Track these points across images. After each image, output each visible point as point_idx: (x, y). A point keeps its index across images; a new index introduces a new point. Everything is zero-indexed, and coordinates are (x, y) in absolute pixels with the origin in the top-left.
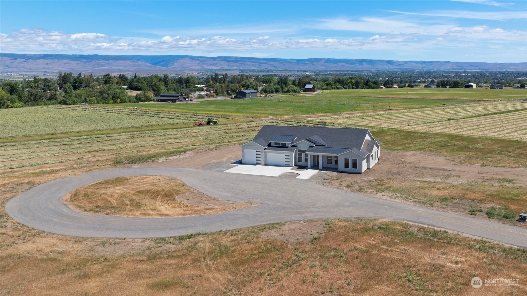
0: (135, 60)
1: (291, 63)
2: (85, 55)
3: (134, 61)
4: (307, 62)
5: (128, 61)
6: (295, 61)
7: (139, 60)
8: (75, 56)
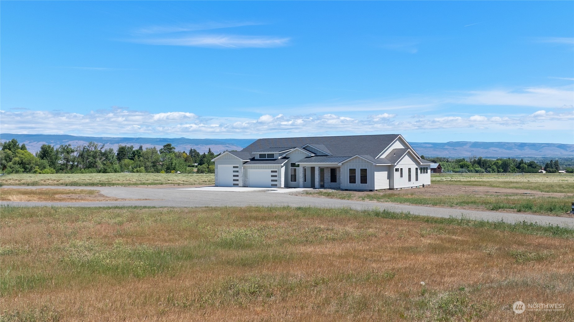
0: (229, 144)
1: (426, 147)
2: (170, 139)
3: (227, 145)
4: (446, 147)
5: (221, 146)
6: (431, 145)
7: (233, 144)
8: (158, 140)
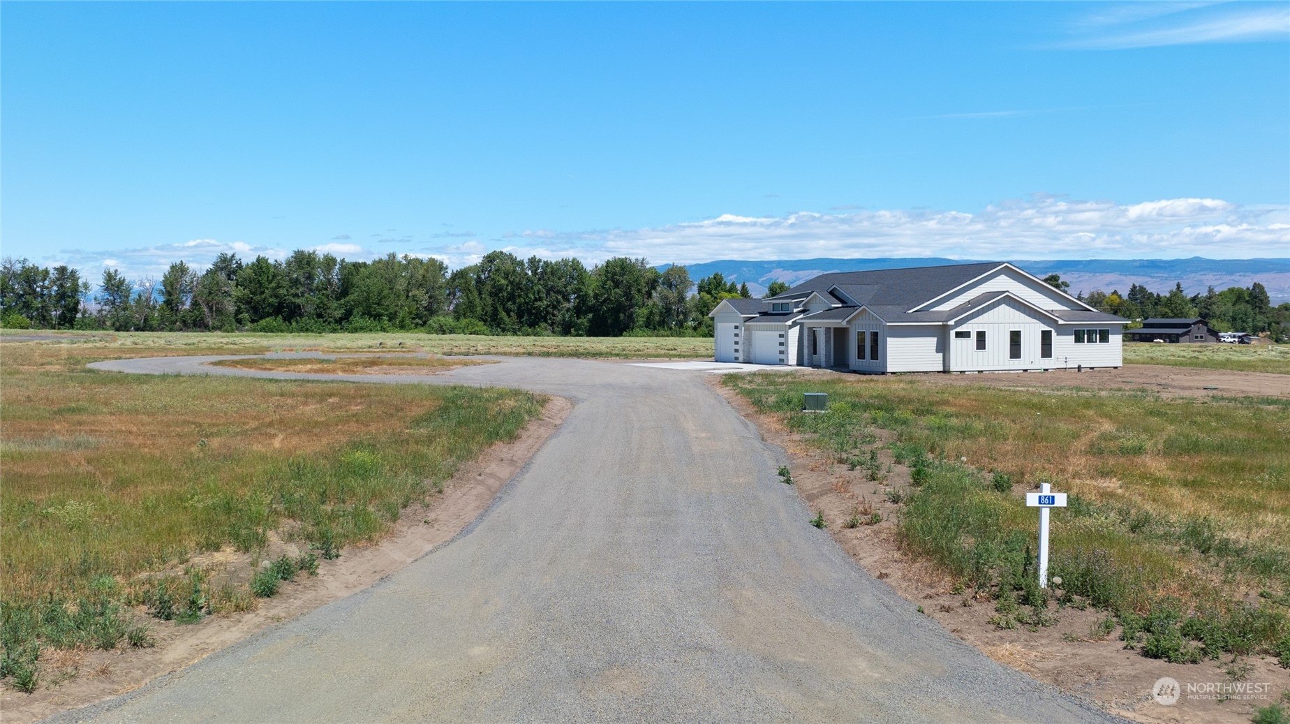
2: (1165, 262)
8: (1138, 264)
